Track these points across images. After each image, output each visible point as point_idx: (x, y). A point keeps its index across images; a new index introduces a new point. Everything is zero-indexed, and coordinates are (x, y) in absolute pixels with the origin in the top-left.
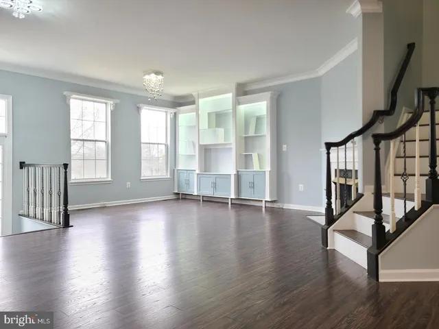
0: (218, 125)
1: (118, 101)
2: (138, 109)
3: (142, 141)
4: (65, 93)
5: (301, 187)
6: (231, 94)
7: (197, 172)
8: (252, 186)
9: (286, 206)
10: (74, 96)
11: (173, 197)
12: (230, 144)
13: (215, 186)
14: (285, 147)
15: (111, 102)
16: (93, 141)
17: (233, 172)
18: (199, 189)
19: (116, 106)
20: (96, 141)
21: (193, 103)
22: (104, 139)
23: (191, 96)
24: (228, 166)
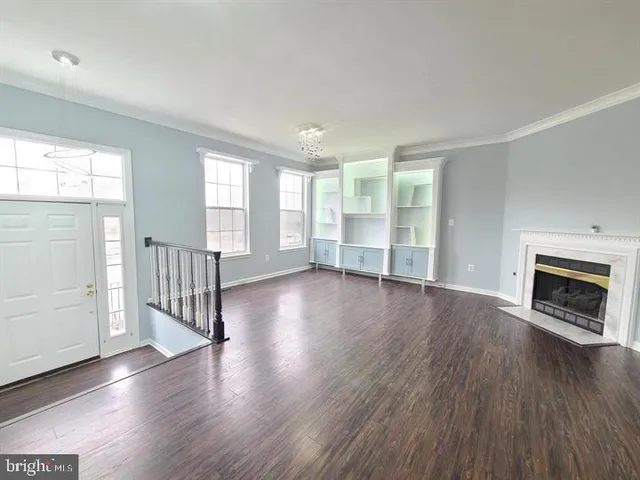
0: (363, 193)
1: (258, 162)
2: (277, 172)
3: (281, 208)
4: (198, 150)
5: (471, 267)
6: (387, 159)
7: (340, 243)
8: (410, 263)
9: (449, 287)
10: (209, 154)
11: (308, 267)
12: (384, 215)
13: (362, 260)
14: (451, 223)
15: (249, 163)
16: (229, 209)
17: (386, 247)
18: (342, 261)
19: (255, 168)
20: (233, 209)
21: (336, 167)
22: (241, 206)
23: (334, 158)
24: (379, 239)
